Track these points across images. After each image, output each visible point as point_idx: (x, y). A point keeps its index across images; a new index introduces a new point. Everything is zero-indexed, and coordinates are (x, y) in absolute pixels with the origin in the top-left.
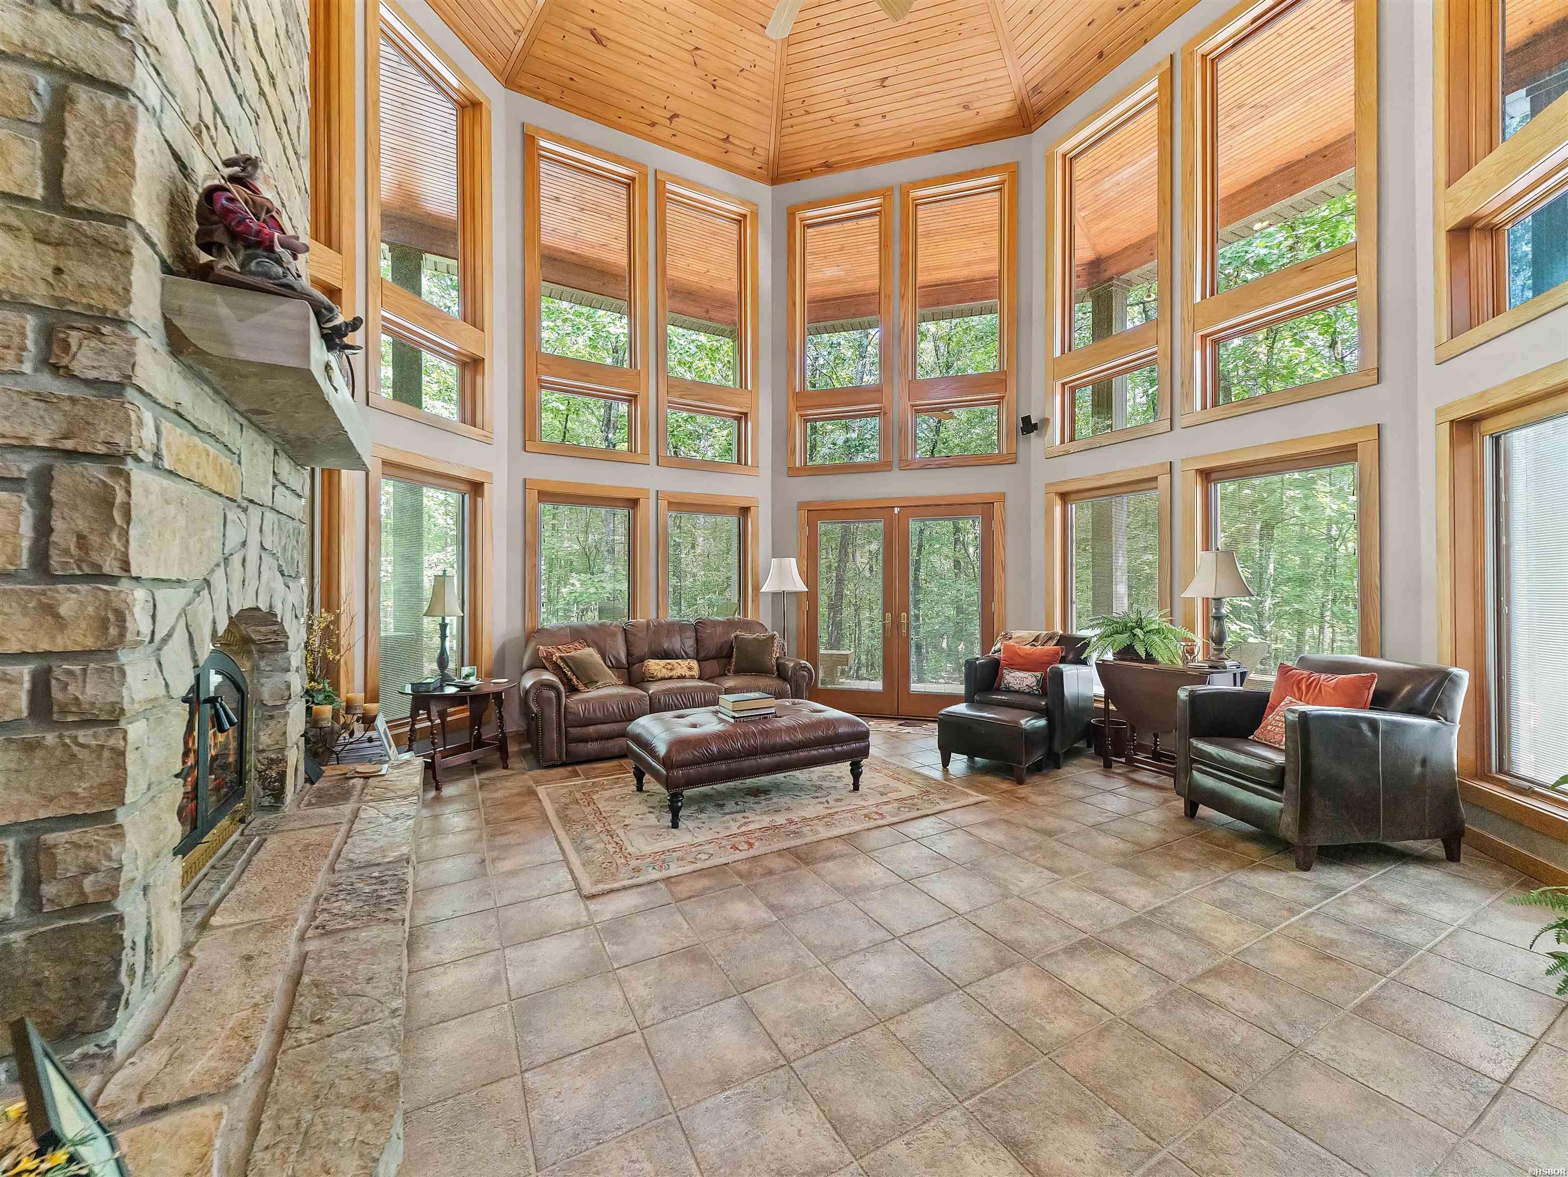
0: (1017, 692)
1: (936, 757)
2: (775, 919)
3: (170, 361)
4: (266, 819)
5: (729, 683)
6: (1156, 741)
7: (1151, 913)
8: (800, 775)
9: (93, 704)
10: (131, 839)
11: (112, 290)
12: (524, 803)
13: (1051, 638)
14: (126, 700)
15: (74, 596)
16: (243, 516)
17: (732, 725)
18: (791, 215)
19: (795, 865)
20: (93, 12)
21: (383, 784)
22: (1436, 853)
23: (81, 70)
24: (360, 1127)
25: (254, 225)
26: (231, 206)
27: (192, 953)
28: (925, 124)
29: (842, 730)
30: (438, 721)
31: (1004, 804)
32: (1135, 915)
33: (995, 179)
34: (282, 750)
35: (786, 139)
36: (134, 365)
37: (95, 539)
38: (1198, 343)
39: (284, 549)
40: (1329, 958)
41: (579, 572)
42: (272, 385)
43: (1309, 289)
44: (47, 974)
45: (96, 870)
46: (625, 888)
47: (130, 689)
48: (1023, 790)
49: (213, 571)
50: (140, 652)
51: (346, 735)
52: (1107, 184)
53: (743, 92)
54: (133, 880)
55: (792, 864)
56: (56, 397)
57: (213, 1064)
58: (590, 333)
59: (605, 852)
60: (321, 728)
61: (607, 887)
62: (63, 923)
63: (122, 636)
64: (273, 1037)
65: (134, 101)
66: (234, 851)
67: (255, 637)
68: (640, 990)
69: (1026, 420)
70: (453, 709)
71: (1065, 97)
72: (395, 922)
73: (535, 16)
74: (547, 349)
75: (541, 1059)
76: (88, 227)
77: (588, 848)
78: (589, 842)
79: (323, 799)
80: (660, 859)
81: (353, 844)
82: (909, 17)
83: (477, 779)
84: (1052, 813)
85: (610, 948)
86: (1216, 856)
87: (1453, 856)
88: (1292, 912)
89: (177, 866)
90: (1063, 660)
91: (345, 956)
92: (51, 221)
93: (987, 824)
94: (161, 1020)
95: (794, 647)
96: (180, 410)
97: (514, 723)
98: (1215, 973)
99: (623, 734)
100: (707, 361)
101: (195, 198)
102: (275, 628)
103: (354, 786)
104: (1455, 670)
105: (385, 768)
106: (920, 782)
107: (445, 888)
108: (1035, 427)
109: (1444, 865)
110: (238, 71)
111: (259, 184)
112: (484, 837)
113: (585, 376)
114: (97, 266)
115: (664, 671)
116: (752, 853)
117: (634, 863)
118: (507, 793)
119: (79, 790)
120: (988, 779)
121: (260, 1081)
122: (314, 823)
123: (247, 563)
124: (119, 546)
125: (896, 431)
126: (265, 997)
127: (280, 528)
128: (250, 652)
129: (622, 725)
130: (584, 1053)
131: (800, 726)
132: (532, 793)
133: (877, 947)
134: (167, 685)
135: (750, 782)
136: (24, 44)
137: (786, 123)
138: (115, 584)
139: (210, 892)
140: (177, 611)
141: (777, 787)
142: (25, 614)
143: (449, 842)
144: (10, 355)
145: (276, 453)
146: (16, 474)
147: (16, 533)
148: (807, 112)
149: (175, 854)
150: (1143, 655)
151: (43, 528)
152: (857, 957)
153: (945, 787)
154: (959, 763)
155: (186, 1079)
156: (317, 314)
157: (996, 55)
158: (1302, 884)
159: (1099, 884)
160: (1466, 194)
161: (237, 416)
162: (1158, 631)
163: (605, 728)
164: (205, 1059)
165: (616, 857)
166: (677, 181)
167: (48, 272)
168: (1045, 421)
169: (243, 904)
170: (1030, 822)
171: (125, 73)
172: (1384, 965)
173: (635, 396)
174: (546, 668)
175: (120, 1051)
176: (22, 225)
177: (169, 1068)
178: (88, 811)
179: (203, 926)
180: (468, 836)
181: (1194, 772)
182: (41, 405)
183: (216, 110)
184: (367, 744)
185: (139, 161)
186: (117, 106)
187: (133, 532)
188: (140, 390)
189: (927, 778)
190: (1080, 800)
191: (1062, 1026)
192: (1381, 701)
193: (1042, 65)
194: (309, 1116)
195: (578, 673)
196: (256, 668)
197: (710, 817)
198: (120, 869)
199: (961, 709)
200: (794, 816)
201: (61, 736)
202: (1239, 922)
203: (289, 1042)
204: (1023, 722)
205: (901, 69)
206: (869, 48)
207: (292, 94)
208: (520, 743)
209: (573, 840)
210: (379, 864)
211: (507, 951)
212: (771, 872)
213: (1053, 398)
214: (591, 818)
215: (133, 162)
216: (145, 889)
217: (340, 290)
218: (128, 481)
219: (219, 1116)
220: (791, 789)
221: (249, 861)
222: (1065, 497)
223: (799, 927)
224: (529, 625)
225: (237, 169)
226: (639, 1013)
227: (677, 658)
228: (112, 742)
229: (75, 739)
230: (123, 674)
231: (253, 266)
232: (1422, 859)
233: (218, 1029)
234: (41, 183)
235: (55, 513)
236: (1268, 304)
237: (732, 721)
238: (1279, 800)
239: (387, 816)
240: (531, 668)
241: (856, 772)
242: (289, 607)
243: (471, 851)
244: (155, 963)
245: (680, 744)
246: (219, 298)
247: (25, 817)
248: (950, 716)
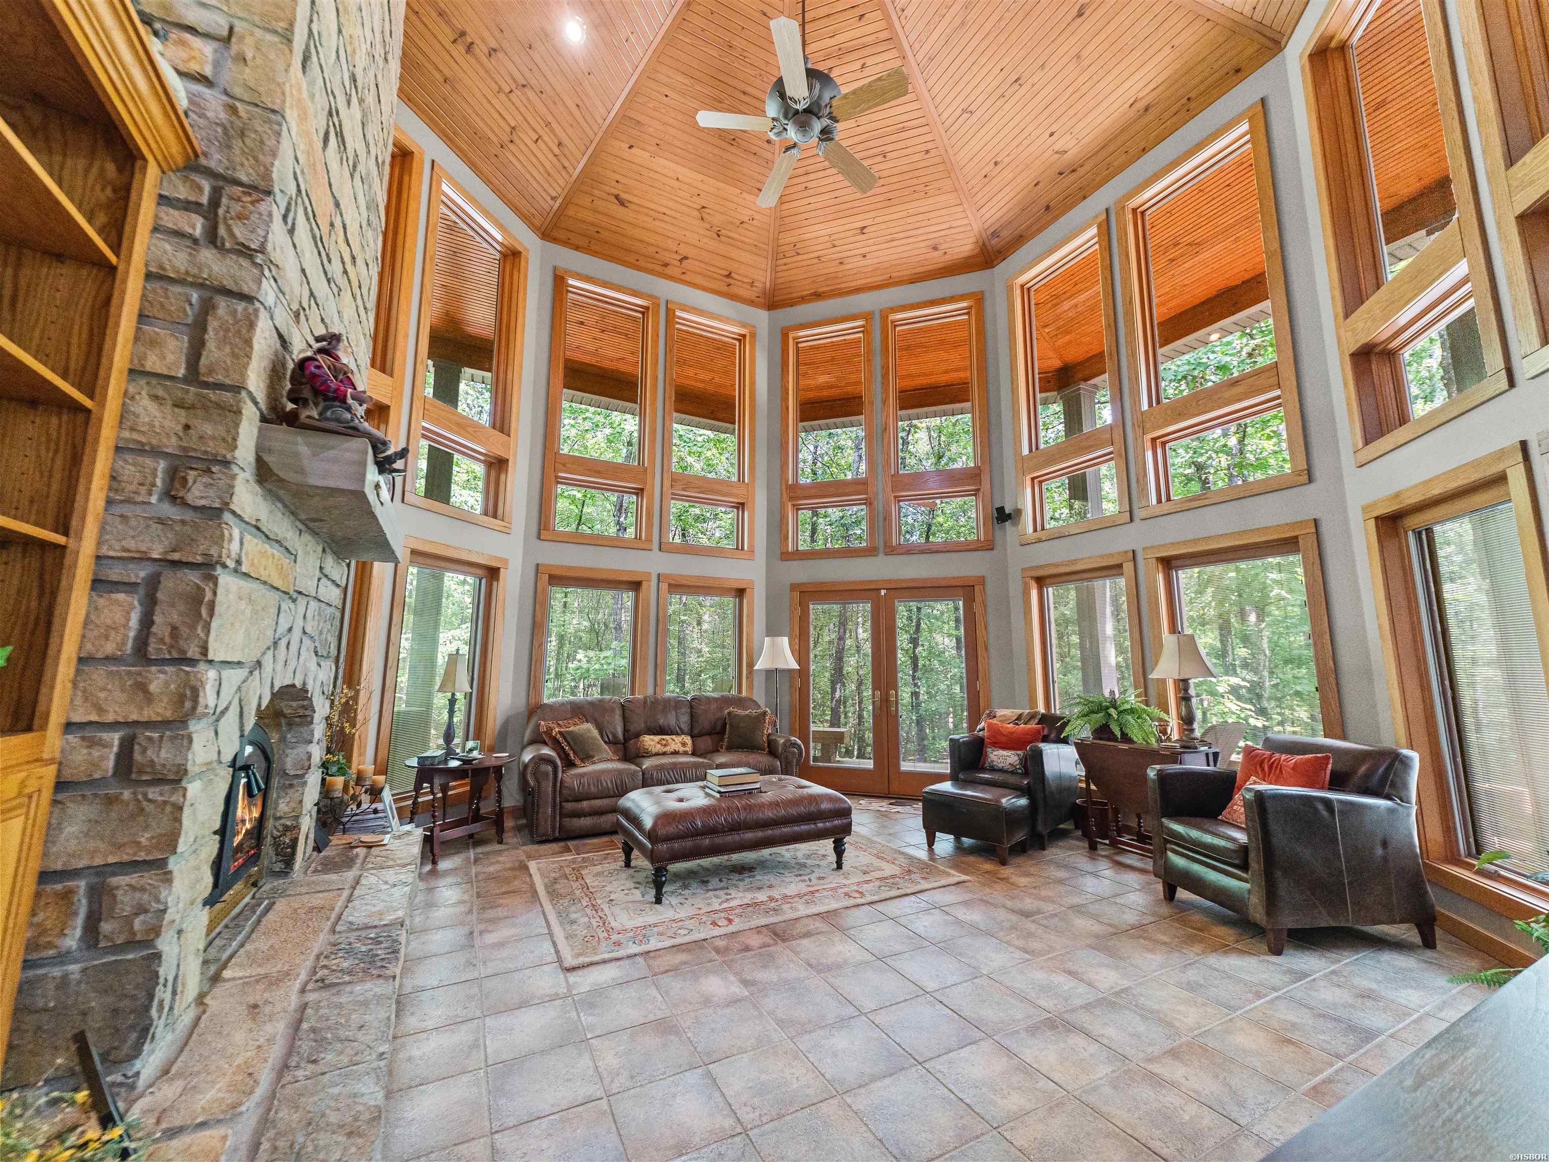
0: (1001, 771)
1: (921, 837)
2: (747, 994)
3: (257, 488)
4: (275, 884)
5: (721, 759)
6: (1139, 822)
7: (1117, 994)
8: (786, 852)
9: (164, 765)
10: (177, 883)
11: (224, 440)
12: (515, 878)
13: (1032, 716)
14: (190, 763)
15: (161, 676)
16: (292, 606)
17: (717, 799)
18: (785, 335)
19: (772, 942)
20: (237, 247)
21: (384, 853)
22: (1412, 940)
23: (224, 287)
24: (345, 1149)
25: (334, 384)
26: (317, 371)
27: (205, 1001)
28: (899, 262)
29: (825, 806)
30: (440, 795)
31: (984, 885)
32: (1100, 996)
33: (964, 304)
34: (297, 817)
35: (780, 274)
36: (232, 495)
37: (184, 631)
38: (1148, 444)
39: (321, 633)
40: (1289, 1041)
41: (588, 648)
42: (331, 502)
43: (1240, 400)
44: (93, 1004)
45: (146, 911)
46: (604, 962)
47: (194, 754)
48: (1006, 871)
49: (264, 654)
50: (204, 723)
51: (354, 807)
52: (1066, 305)
53: (743, 239)
54: (174, 921)
55: (768, 940)
56: (171, 519)
57: (220, 1095)
58: (608, 431)
59: (589, 926)
60: (332, 799)
61: (588, 960)
62: (114, 958)
63: (194, 708)
64: (273, 1075)
65: (257, 304)
66: (245, 913)
67: (287, 711)
68: (609, 1059)
69: (1001, 510)
70: (454, 783)
71: (1019, 240)
72: (386, 978)
73: (569, 186)
74: (565, 450)
75: (511, 1121)
76: (212, 395)
77: (573, 922)
78: (573, 916)
79: (329, 866)
80: (641, 934)
81: (354, 908)
82: (873, 191)
83: (472, 854)
84: (1031, 894)
85: (587, 1020)
86: (1191, 940)
87: (1429, 943)
88: (1259, 995)
89: (203, 916)
90: (1045, 739)
91: (340, 1006)
92: (187, 391)
93: (966, 903)
94: (177, 1058)
95: (786, 723)
96: (259, 524)
97: (511, 797)
98: (1174, 1054)
99: (615, 810)
100: (714, 451)
101: (291, 366)
102: (305, 703)
103: (357, 855)
104: (1406, 752)
105: (387, 839)
106: (902, 860)
107: (434, 959)
108: (1009, 517)
109: (1419, 951)
110: (330, 261)
111: (340, 354)
112: (475, 909)
113: (598, 473)
114: (215, 423)
115: (659, 746)
116: (732, 928)
117: (615, 937)
118: (498, 867)
119: (143, 840)
120: (971, 859)
121: (260, 1111)
122: (318, 889)
123: (291, 647)
124: (202, 635)
125: (881, 519)
126: (268, 1040)
127: (319, 614)
128: (279, 725)
129: (614, 799)
130: (552, 1117)
131: (783, 801)
132: (525, 868)
133: (843, 1023)
134: (219, 752)
135: (737, 858)
136: (187, 273)
137: (780, 262)
138: (194, 666)
139: (223, 948)
140: (235, 688)
141: (762, 865)
142: (123, 690)
143: (441, 914)
144: (143, 491)
145: (324, 551)
146: (133, 580)
147: (126, 626)
148: (798, 254)
149: (204, 905)
150: (1118, 733)
151: (147, 622)
152: (822, 1033)
153: (929, 868)
154: (945, 843)
155: (198, 1107)
156: (374, 448)
157: (960, 209)
158: (1271, 967)
159: (1069, 966)
160: (1360, 325)
161: (298, 523)
162: (1132, 711)
163: (597, 803)
164: (213, 1092)
165: (599, 931)
166: (684, 309)
167: (179, 428)
168: (1018, 512)
169: (253, 960)
170: (1009, 903)
171: (255, 287)
172: (1343, 1049)
173: (642, 490)
174: (545, 743)
175: (142, 1083)
176: (167, 397)
177: (183, 1097)
178: (147, 858)
179: (216, 979)
180: (462, 909)
181: (1170, 854)
182: (160, 526)
183: (312, 294)
184: (372, 816)
185: (256, 346)
186: (245, 309)
187: (214, 625)
188: (234, 513)
189: (911, 858)
190: (1061, 882)
191: (1015, 1101)
192: (1338, 782)
193: (999, 214)
194: (301, 1140)
195: (575, 747)
196: (283, 739)
197: (694, 894)
198: (164, 911)
199: (947, 787)
200: (775, 893)
201: (134, 793)
202: (1205, 1005)
203: (287, 1078)
204: (1004, 801)
205: (877, 220)
206: (849, 205)
207: (367, 265)
208: (516, 818)
209: (559, 914)
210: (375, 927)
211: (487, 1019)
212: (747, 949)
213: (1024, 488)
214: (578, 892)
215: (251, 347)
216: (180, 932)
217: (388, 407)
218: (216, 584)
219: (224, 1138)
220: (777, 867)
221: (259, 921)
222: (1041, 582)
223: (770, 1002)
224: (532, 701)
225: (324, 343)
226: (607, 1081)
227: (672, 734)
228: (173, 799)
229: (145, 795)
230: (191, 740)
231: (329, 414)
232: (1398, 946)
233: (227, 1066)
234: (184, 366)
235: (158, 609)
236: (1206, 412)
237: (718, 795)
238: (1246, 881)
239: (386, 883)
240: (532, 742)
241: (839, 851)
242: (318, 683)
243: (462, 924)
244: (177, 1004)
245: (666, 817)
246: (300, 439)
247: (98, 861)
248: (934, 793)
